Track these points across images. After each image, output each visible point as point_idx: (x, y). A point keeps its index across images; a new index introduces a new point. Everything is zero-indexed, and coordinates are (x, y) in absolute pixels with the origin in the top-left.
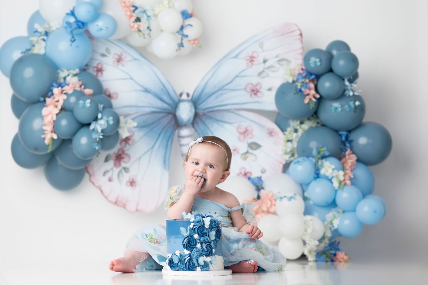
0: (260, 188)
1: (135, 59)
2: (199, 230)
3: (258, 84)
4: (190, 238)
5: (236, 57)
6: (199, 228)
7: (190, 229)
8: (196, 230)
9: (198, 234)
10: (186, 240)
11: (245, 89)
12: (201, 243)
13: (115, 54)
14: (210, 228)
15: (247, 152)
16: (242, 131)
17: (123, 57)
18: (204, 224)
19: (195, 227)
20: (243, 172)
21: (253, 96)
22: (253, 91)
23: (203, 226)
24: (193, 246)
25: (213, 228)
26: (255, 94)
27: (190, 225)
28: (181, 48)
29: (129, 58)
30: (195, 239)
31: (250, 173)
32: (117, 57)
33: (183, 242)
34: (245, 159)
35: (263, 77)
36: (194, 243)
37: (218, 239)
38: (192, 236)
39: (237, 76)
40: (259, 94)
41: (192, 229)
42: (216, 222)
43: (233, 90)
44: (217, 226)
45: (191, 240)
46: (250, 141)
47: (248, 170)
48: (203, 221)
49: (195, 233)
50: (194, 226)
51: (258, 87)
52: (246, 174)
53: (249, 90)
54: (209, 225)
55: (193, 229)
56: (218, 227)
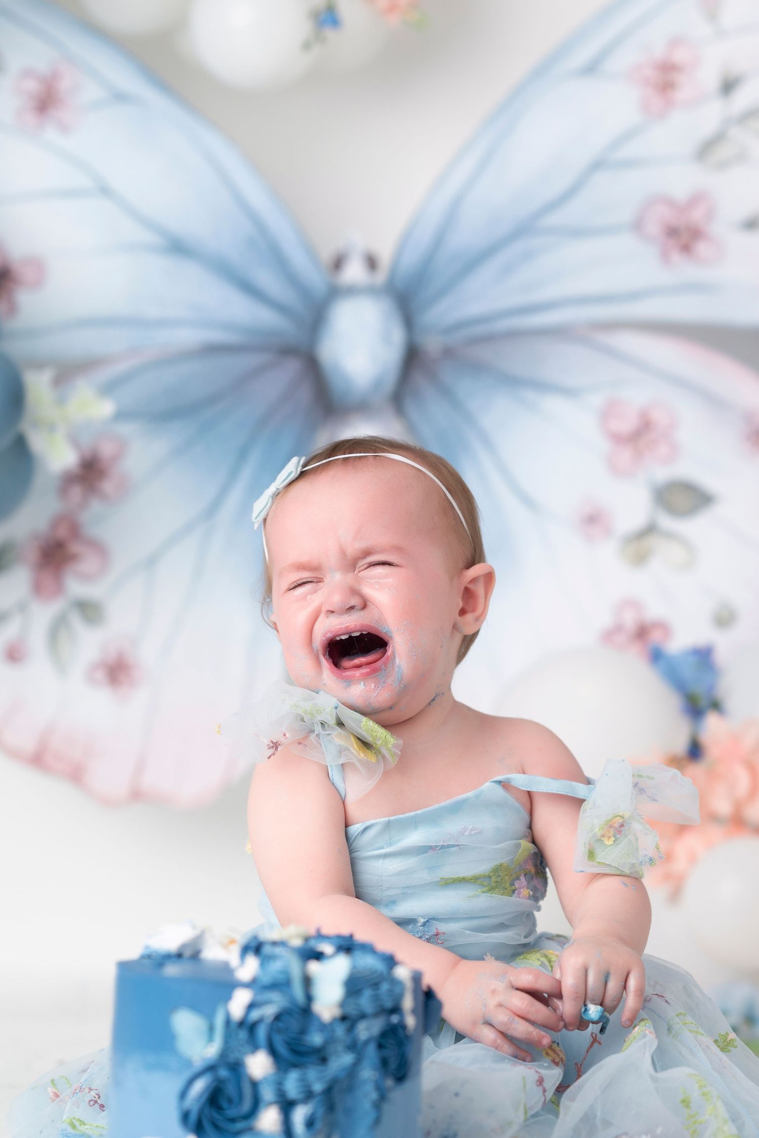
0: (703, 703)
1: (120, 97)
2: (279, 1031)
3: (697, 199)
4: (223, 1073)
5: (591, 69)
6: (278, 1017)
7: (228, 1022)
8: (262, 1033)
9: (273, 1052)
10: (199, 1086)
11: (637, 226)
12: (287, 1106)
13: (27, 73)
14: (344, 1018)
15: (650, 530)
16: (626, 424)
17: (64, 85)
18: (309, 998)
19: (255, 1015)
20: (629, 619)
21: (676, 257)
22: (672, 232)
23: (306, 1011)
24: (233, 1120)
25: (363, 1016)
26: (686, 249)
27: (228, 997)
28: (330, 34)
29: (90, 92)
30: (255, 1085)
31: (664, 627)
32: (32, 85)
33: (183, 1094)
34: (640, 559)
35: (723, 166)
36: (247, 1106)
37: (389, 1082)
38: (236, 1067)
39: (598, 165)
40: (701, 248)
41: (242, 1024)
42: (385, 987)
43: (578, 233)
44: (389, 1004)
45: (230, 1089)
46: (663, 474)
47: (655, 610)
48: (307, 981)
49: (255, 1048)
50: (251, 1006)
51: (697, 215)
52: (642, 632)
53: (653, 228)
54: (342, 1005)
55: (248, 1027)
56: (396, 1009)
